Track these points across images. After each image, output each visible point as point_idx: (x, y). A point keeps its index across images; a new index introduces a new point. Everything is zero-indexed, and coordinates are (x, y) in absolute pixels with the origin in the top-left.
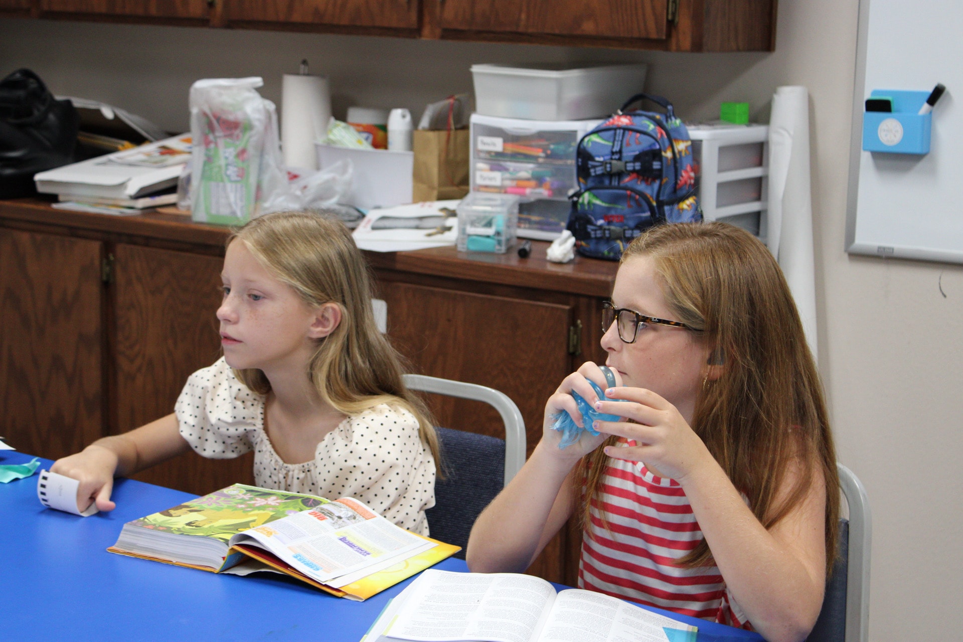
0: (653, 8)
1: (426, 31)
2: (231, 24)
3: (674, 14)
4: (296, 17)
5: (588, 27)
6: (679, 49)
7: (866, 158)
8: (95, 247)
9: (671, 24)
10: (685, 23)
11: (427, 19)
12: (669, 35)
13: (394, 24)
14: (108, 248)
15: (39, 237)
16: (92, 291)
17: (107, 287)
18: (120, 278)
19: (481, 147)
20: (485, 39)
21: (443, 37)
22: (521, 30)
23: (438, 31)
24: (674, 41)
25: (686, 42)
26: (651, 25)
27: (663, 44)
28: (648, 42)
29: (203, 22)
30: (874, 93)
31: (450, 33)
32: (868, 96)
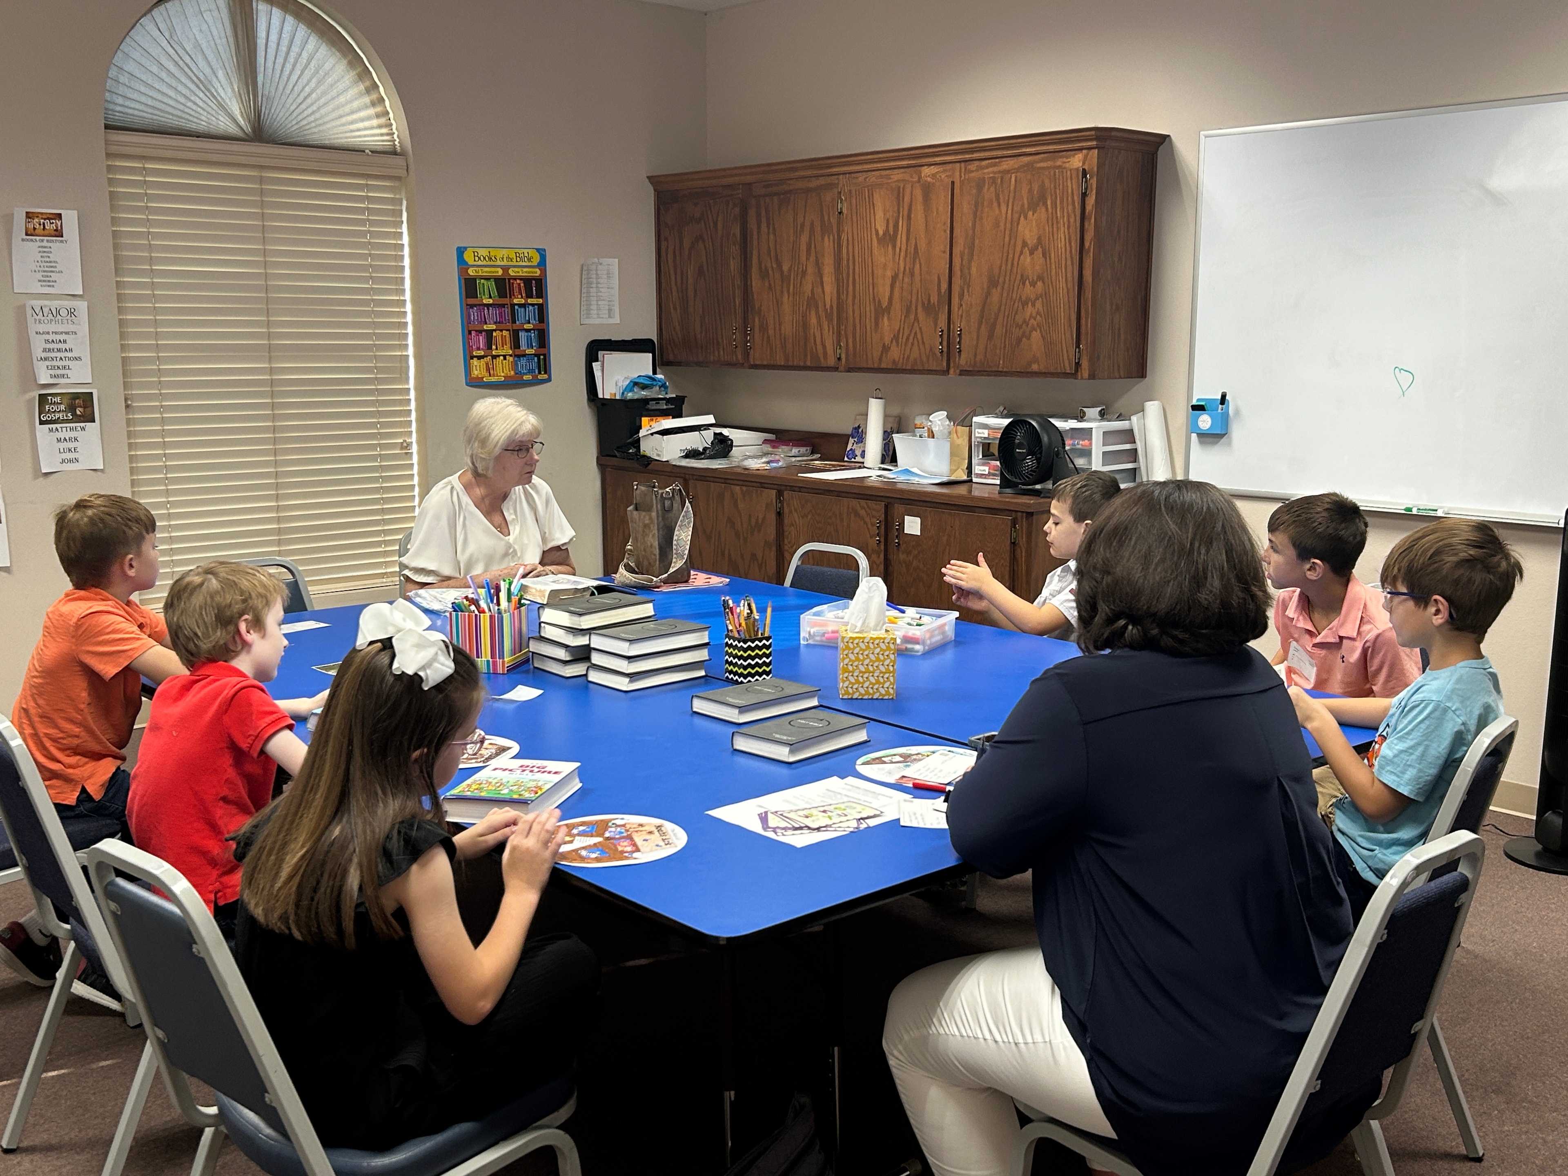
0: (1068, 356)
1: (952, 371)
2: (849, 370)
3: (1079, 359)
4: (883, 366)
5: (1035, 367)
6: (1082, 378)
7: (1194, 436)
8: (774, 492)
9: (1078, 364)
10: (1085, 363)
11: (952, 365)
12: (1077, 371)
13: (934, 368)
14: (780, 493)
15: (744, 488)
16: (772, 517)
17: (779, 514)
18: (786, 510)
19: (977, 435)
20: (982, 375)
21: (960, 375)
22: (1000, 369)
23: (958, 371)
24: (1079, 374)
25: (1086, 375)
26: (1067, 365)
27: (1074, 375)
28: (1066, 375)
29: (836, 369)
30: (1198, 400)
31: (964, 373)
32: (1194, 402)
